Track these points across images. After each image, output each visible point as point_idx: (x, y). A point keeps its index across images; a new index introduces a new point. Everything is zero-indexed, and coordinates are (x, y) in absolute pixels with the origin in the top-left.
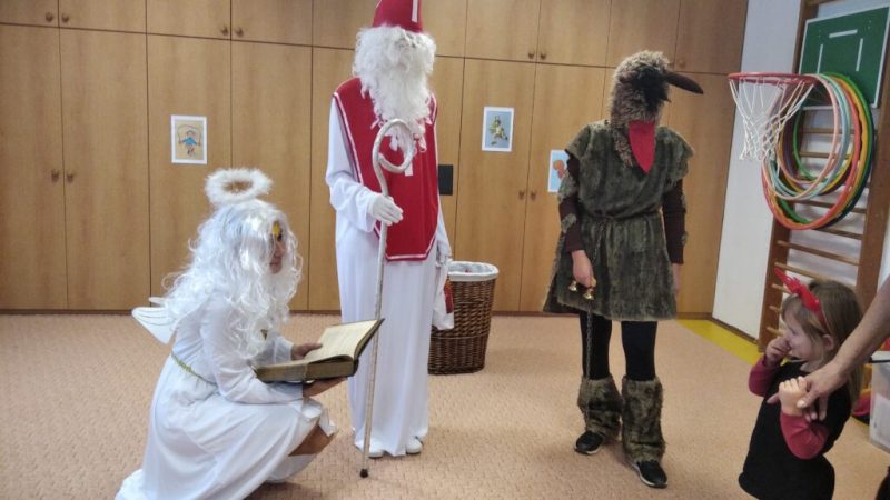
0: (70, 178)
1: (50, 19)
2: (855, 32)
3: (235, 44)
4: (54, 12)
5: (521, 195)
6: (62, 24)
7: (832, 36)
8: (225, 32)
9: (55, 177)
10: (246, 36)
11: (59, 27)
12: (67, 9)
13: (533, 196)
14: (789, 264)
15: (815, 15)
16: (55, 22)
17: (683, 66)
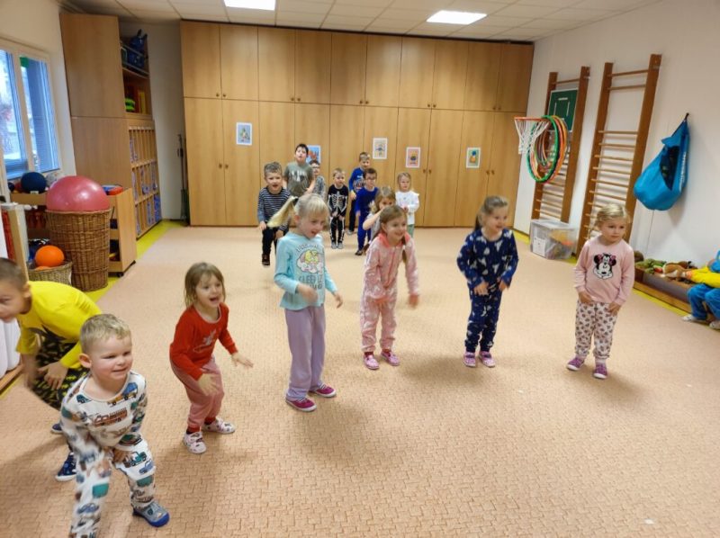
0: (227, 166)
1: (217, 95)
2: (566, 99)
3: (298, 105)
4: (220, 93)
5: (424, 171)
7: (560, 99)
8: (293, 99)
9: (220, 166)
10: (302, 101)
11: (222, 99)
12: (225, 91)
13: (430, 171)
14: (543, 200)
15: (554, 88)
16: (220, 97)
17: (500, 109)
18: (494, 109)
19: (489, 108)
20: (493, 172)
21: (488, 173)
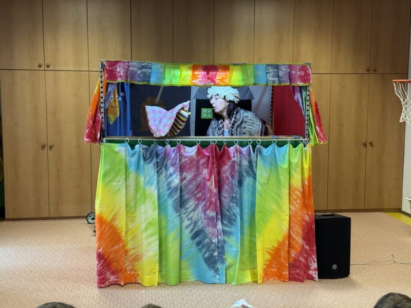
0: (51, 147)
1: (40, 66)
4: (43, 62)
6: (46, 69)
9: (43, 147)
11: (45, 70)
12: (48, 61)
16: (42, 68)
17: (375, 70)
18: (368, 70)
19: (362, 70)
20: (371, 144)
21: (365, 145)
